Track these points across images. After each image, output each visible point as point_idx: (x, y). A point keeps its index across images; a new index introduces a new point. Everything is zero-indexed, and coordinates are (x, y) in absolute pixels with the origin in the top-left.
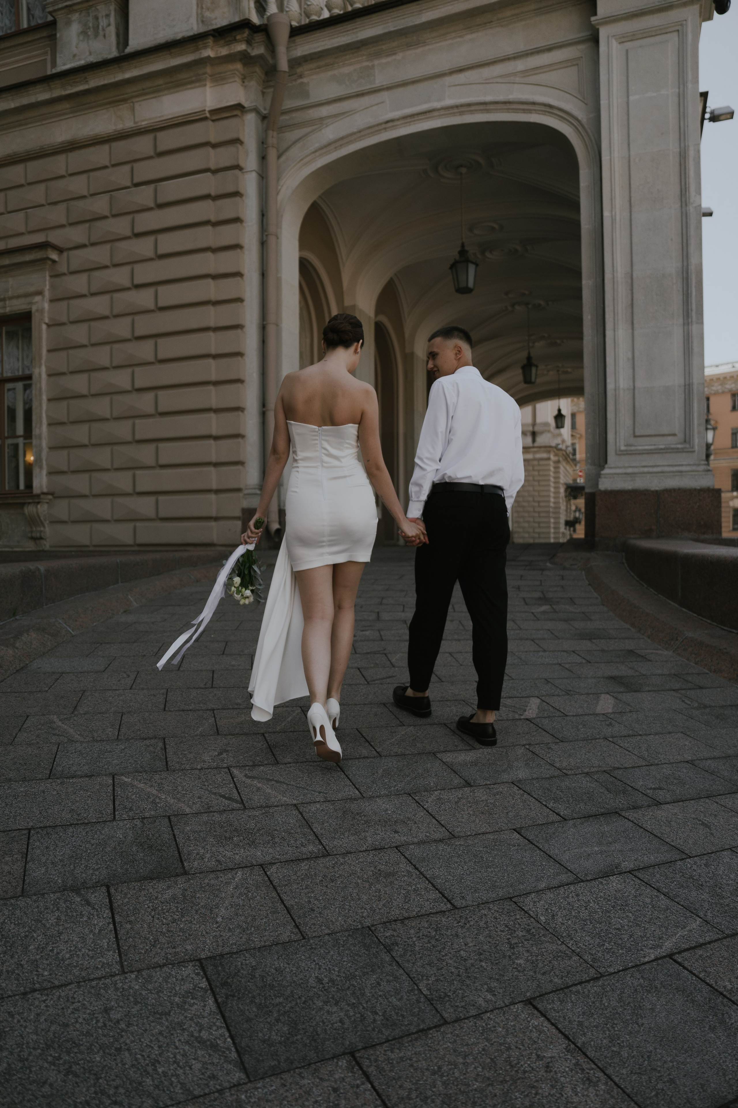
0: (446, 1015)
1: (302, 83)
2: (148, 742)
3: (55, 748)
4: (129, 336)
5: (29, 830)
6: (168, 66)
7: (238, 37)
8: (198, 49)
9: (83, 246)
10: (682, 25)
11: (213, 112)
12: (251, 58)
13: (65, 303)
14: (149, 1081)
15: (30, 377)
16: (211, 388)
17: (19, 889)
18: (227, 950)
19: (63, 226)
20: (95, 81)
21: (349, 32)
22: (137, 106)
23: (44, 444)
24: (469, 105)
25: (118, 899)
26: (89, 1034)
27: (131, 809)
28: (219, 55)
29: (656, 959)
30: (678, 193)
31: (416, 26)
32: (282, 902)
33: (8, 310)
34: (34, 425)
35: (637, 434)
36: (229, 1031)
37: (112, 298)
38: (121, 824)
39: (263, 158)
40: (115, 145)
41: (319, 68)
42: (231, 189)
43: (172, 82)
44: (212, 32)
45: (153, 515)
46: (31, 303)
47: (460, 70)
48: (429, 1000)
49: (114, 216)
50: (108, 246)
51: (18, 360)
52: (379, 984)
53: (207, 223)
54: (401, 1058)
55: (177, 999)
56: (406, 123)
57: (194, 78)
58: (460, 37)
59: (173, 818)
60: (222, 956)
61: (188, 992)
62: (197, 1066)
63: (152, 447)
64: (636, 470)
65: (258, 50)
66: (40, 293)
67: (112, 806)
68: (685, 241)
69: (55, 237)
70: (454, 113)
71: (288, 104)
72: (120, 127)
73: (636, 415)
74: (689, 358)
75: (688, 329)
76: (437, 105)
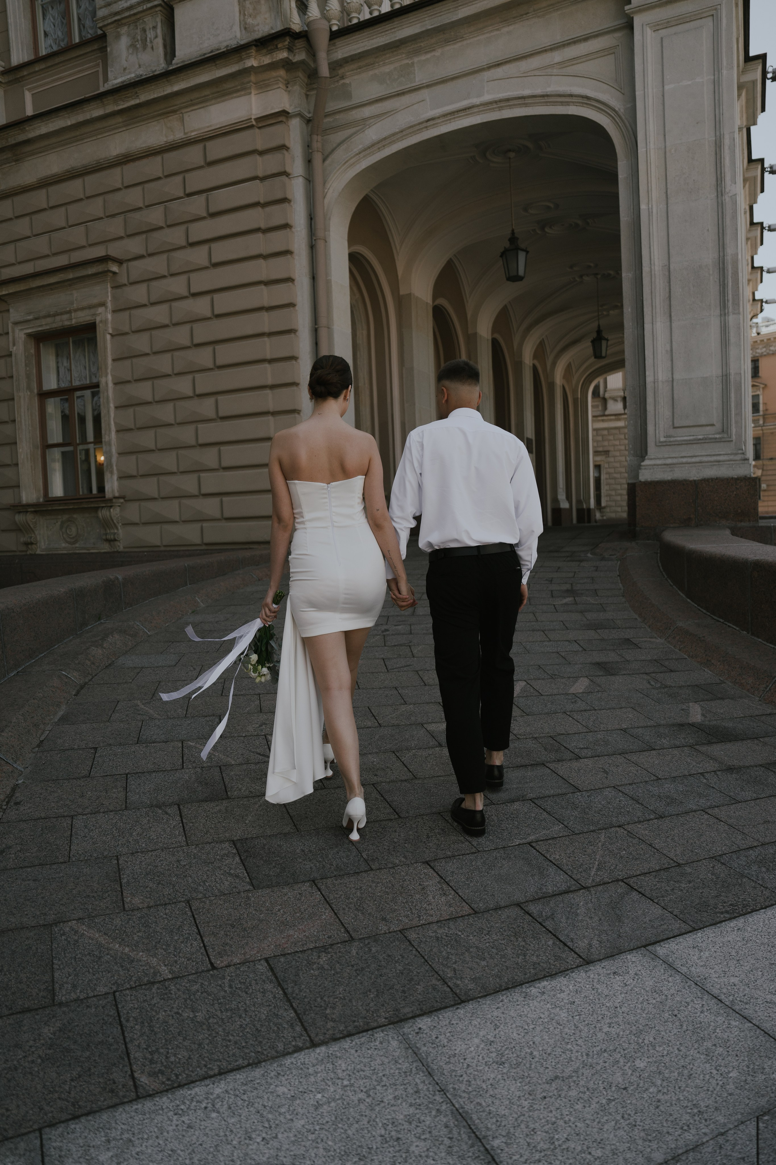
0: (373, 867)
1: (344, 84)
2: (208, 719)
3: (140, 724)
4: (188, 343)
5: (127, 775)
6: (214, 77)
7: (279, 46)
8: (241, 59)
9: (141, 257)
10: (716, 9)
11: (258, 120)
12: (293, 63)
13: (127, 313)
14: (201, 888)
15: (97, 386)
16: (268, 392)
17: (124, 806)
18: (250, 836)
19: (121, 238)
20: (145, 95)
21: (387, 32)
22: (186, 116)
23: (114, 450)
24: (508, 100)
25: (185, 811)
26: (168, 870)
27: (194, 762)
28: (262, 64)
29: (519, 844)
30: (714, 182)
31: (453, 23)
32: (289, 813)
33: (74, 321)
34: (103, 432)
35: (676, 425)
36: (246, 870)
37: (171, 307)
38: (187, 771)
39: (309, 161)
40: (166, 156)
41: (360, 68)
42: (279, 196)
43: (218, 92)
44: (254, 43)
45: (218, 515)
46: (94, 315)
47: (498, 65)
48: (366, 861)
49: (169, 226)
50: (165, 256)
51: (85, 368)
52: (338, 853)
53: (258, 230)
54: (341, 884)
55: (218, 857)
56: (447, 120)
57: (239, 87)
58: (497, 30)
59: (222, 767)
60: (247, 839)
61: (225, 854)
62: (227, 883)
63: (215, 450)
64: (675, 461)
65: (300, 56)
66: (103, 304)
67: (181, 760)
68: (721, 231)
69: (115, 250)
70: (493, 109)
71: (332, 106)
72: (171, 138)
73: (675, 406)
74: (726, 348)
75: (725, 319)
76: (476, 101)
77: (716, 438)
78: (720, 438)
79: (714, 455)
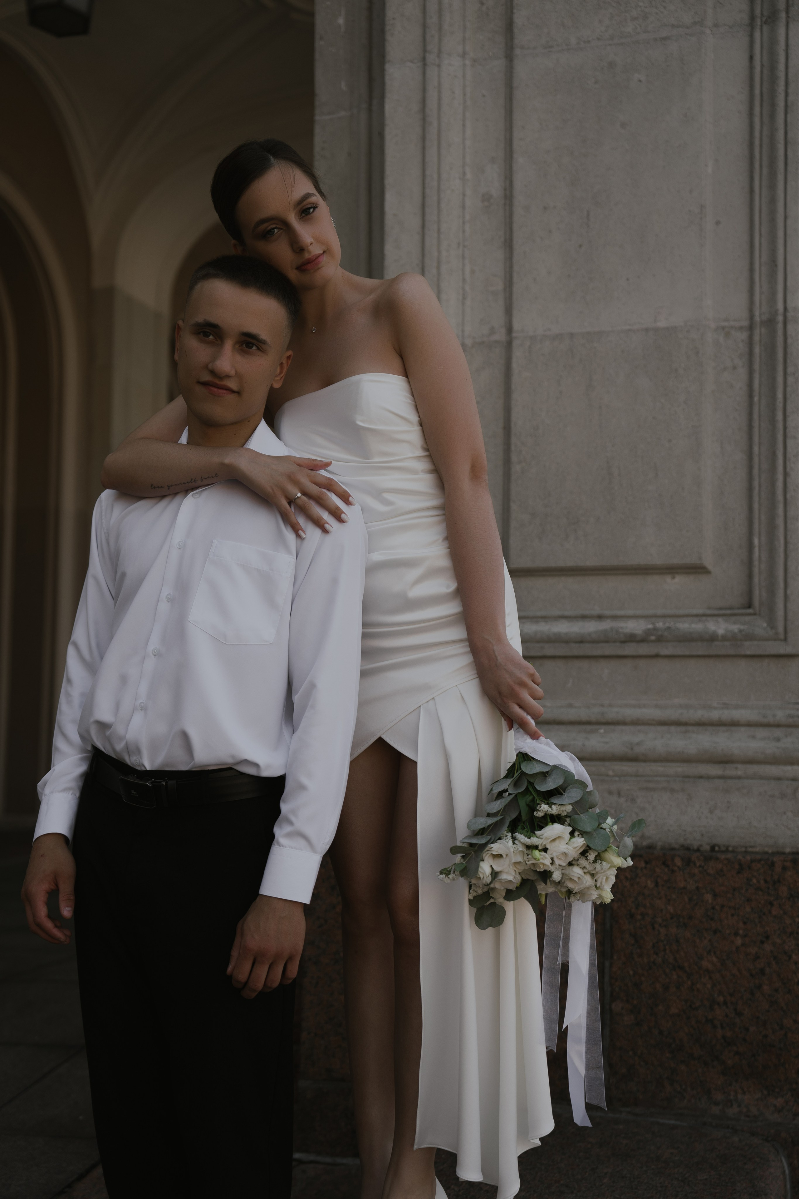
73: (516, 468)
74: (772, 187)
75: (773, 42)
77: (713, 638)
78: (732, 638)
79: (701, 724)
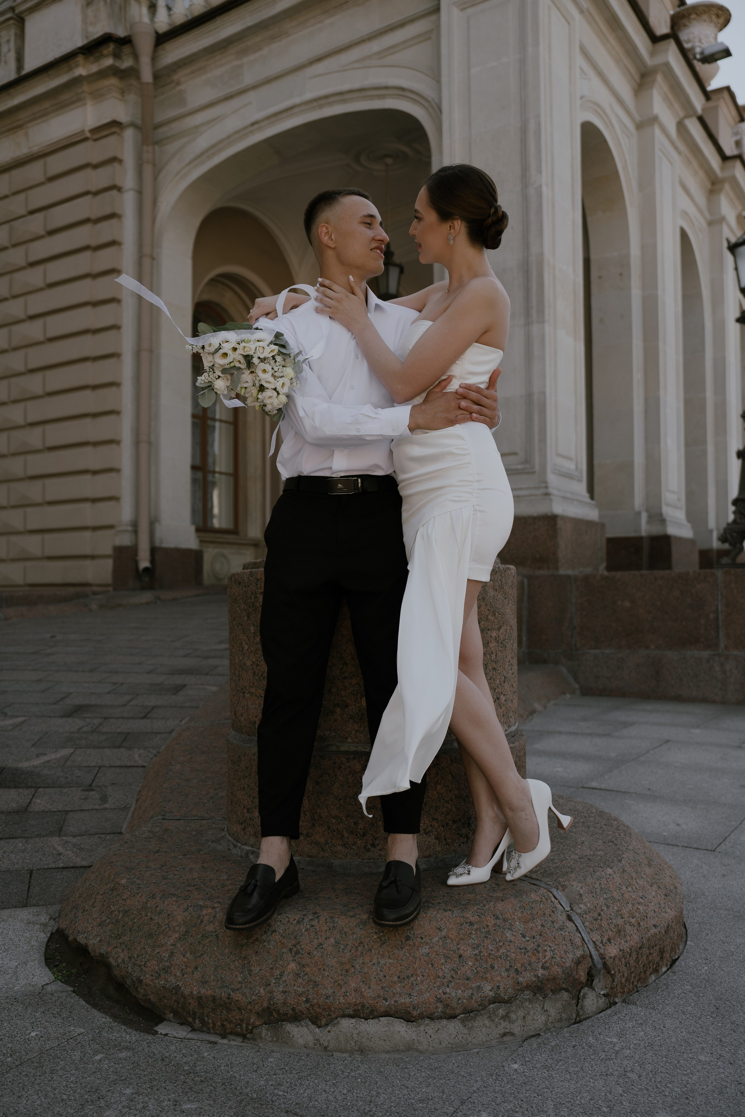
1: (180, 91)
4: (23, 369)
6: (48, 89)
7: (105, 52)
8: (71, 69)
11: (92, 131)
12: (122, 71)
16: (91, 420)
21: (213, 33)
22: (30, 131)
24: (326, 97)
28: (90, 72)
31: (272, 17)
37: (10, 331)
39: (140, 173)
40: (14, 173)
41: (193, 73)
42: (108, 211)
43: (57, 104)
44: (80, 51)
45: (39, 554)
47: (319, 59)
49: (13, 246)
50: (9, 278)
53: (86, 248)
56: (271, 123)
57: (75, 98)
63: (40, 483)
65: (127, 63)
70: (313, 107)
72: (17, 154)
75: (529, 329)
76: (297, 100)
